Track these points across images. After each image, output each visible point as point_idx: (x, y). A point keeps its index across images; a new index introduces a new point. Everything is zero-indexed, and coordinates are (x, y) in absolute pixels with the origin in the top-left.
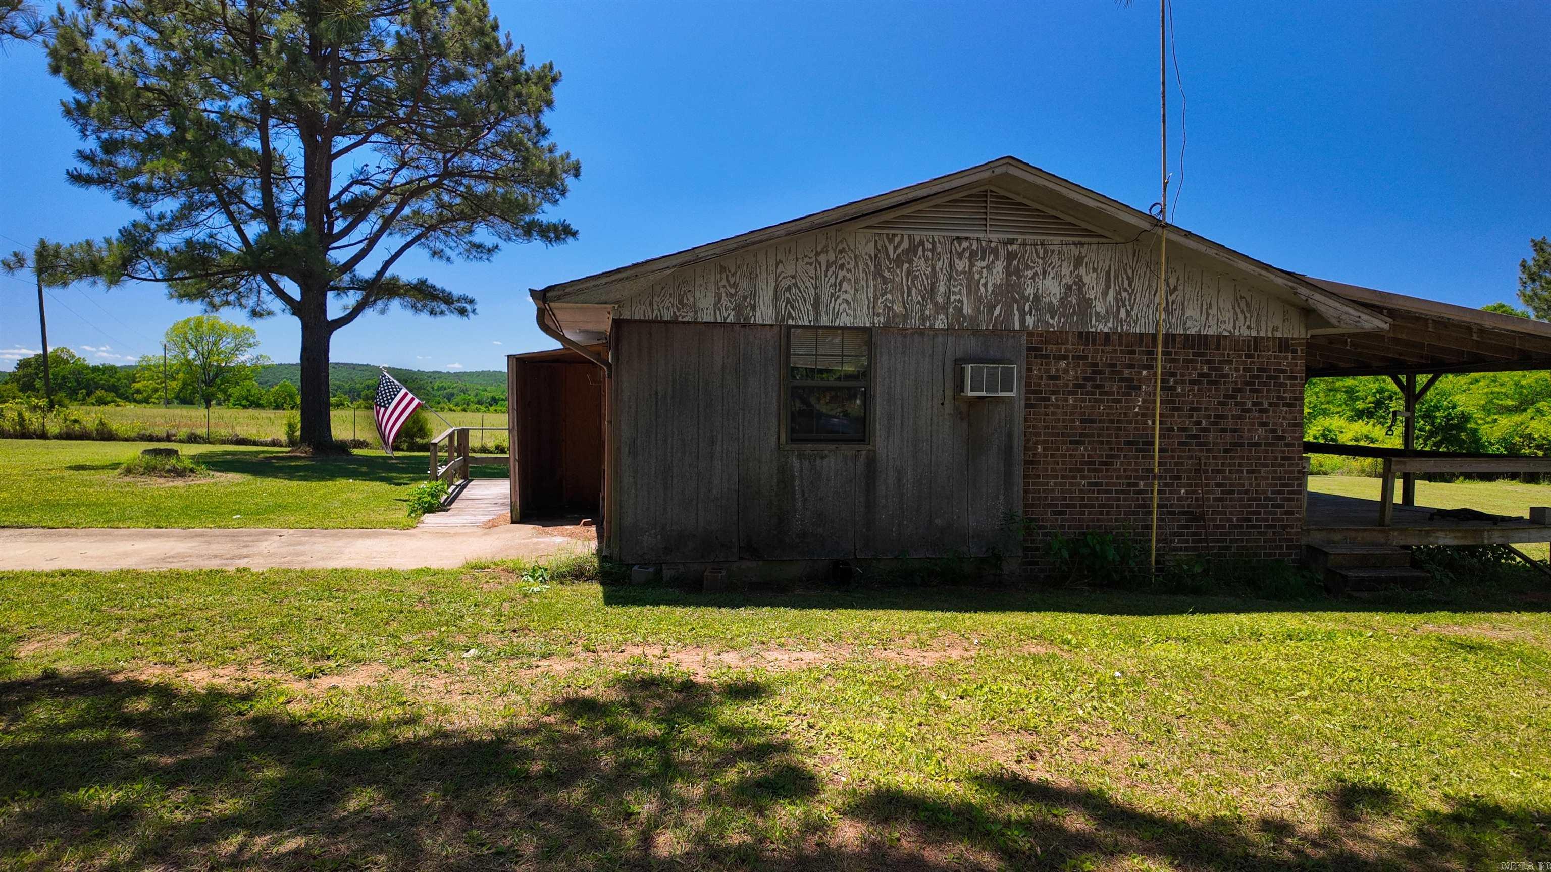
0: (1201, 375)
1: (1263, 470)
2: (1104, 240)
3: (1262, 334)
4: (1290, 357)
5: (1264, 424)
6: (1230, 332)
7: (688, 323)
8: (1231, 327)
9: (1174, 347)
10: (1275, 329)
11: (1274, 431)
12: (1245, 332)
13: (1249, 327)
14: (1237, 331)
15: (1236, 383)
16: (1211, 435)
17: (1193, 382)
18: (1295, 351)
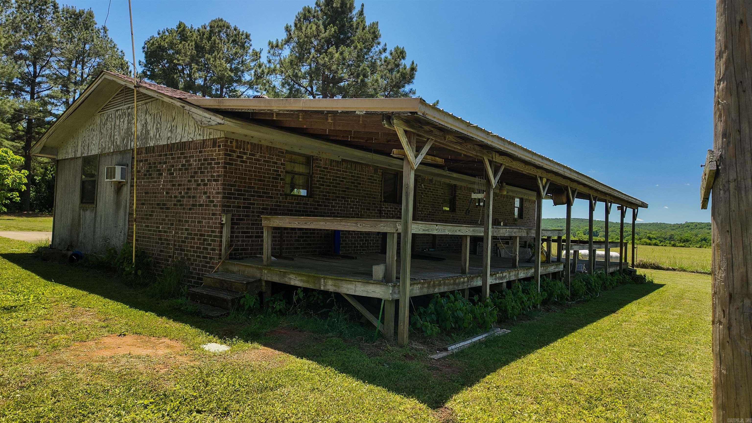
0: (183, 165)
1: (204, 221)
2: (153, 99)
3: (205, 138)
4: (217, 150)
5: (205, 193)
6: (192, 139)
7: (71, 159)
8: (192, 136)
9: (174, 151)
10: (210, 134)
11: (209, 197)
12: (198, 138)
13: (200, 135)
14: (195, 137)
15: (195, 168)
16: (185, 199)
17: (180, 170)
18: (219, 146)
